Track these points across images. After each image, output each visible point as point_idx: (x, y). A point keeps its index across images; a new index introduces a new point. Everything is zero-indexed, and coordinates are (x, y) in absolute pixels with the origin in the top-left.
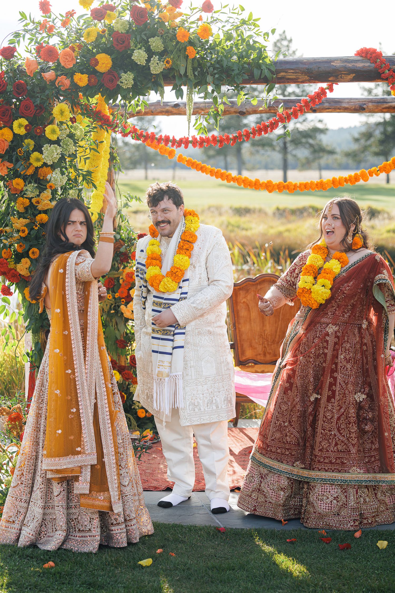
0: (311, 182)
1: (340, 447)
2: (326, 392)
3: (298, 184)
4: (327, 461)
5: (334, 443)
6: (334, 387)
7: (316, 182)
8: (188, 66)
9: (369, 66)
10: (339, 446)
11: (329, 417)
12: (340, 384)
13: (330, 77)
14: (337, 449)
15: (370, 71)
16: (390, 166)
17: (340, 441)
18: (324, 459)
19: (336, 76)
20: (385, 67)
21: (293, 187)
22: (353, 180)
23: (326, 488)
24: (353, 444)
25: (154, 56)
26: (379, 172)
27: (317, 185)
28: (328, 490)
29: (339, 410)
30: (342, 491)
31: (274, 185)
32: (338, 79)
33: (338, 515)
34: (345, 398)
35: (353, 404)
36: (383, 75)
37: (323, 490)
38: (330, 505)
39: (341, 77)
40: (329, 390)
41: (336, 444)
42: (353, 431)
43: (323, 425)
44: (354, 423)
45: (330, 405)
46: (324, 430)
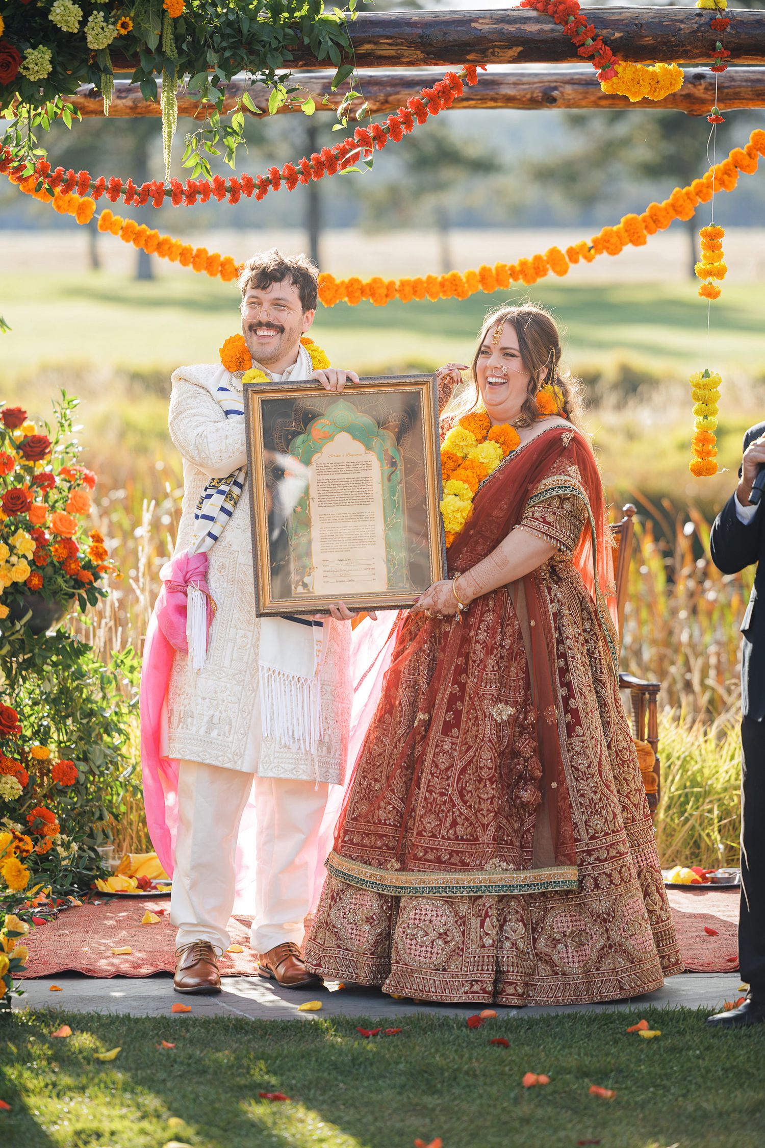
0: (429, 278)
1: (460, 830)
2: (442, 715)
3: (398, 284)
4: (430, 856)
5: (449, 820)
6: (459, 703)
7: (440, 279)
8: (165, 32)
9: (552, 30)
10: (459, 828)
11: (443, 767)
12: (470, 698)
13: (469, 53)
14: (455, 833)
15: (555, 41)
16: (620, 237)
17: (463, 817)
18: (426, 852)
19: (483, 52)
20: (585, 33)
21: (383, 291)
22: (532, 271)
23: (424, 913)
24: (483, 825)
25: (95, 12)
26: (593, 251)
27: (442, 285)
28: (428, 918)
29: (466, 752)
30: (456, 922)
31: (338, 287)
32: (486, 56)
33: (444, 970)
34: (476, 728)
35: (490, 741)
36: (581, 50)
37: (417, 916)
38: (429, 949)
39: (493, 54)
40: (448, 710)
41: (454, 824)
42: (485, 796)
43: (429, 781)
44: (490, 780)
45: (448, 740)
46: (431, 792)
